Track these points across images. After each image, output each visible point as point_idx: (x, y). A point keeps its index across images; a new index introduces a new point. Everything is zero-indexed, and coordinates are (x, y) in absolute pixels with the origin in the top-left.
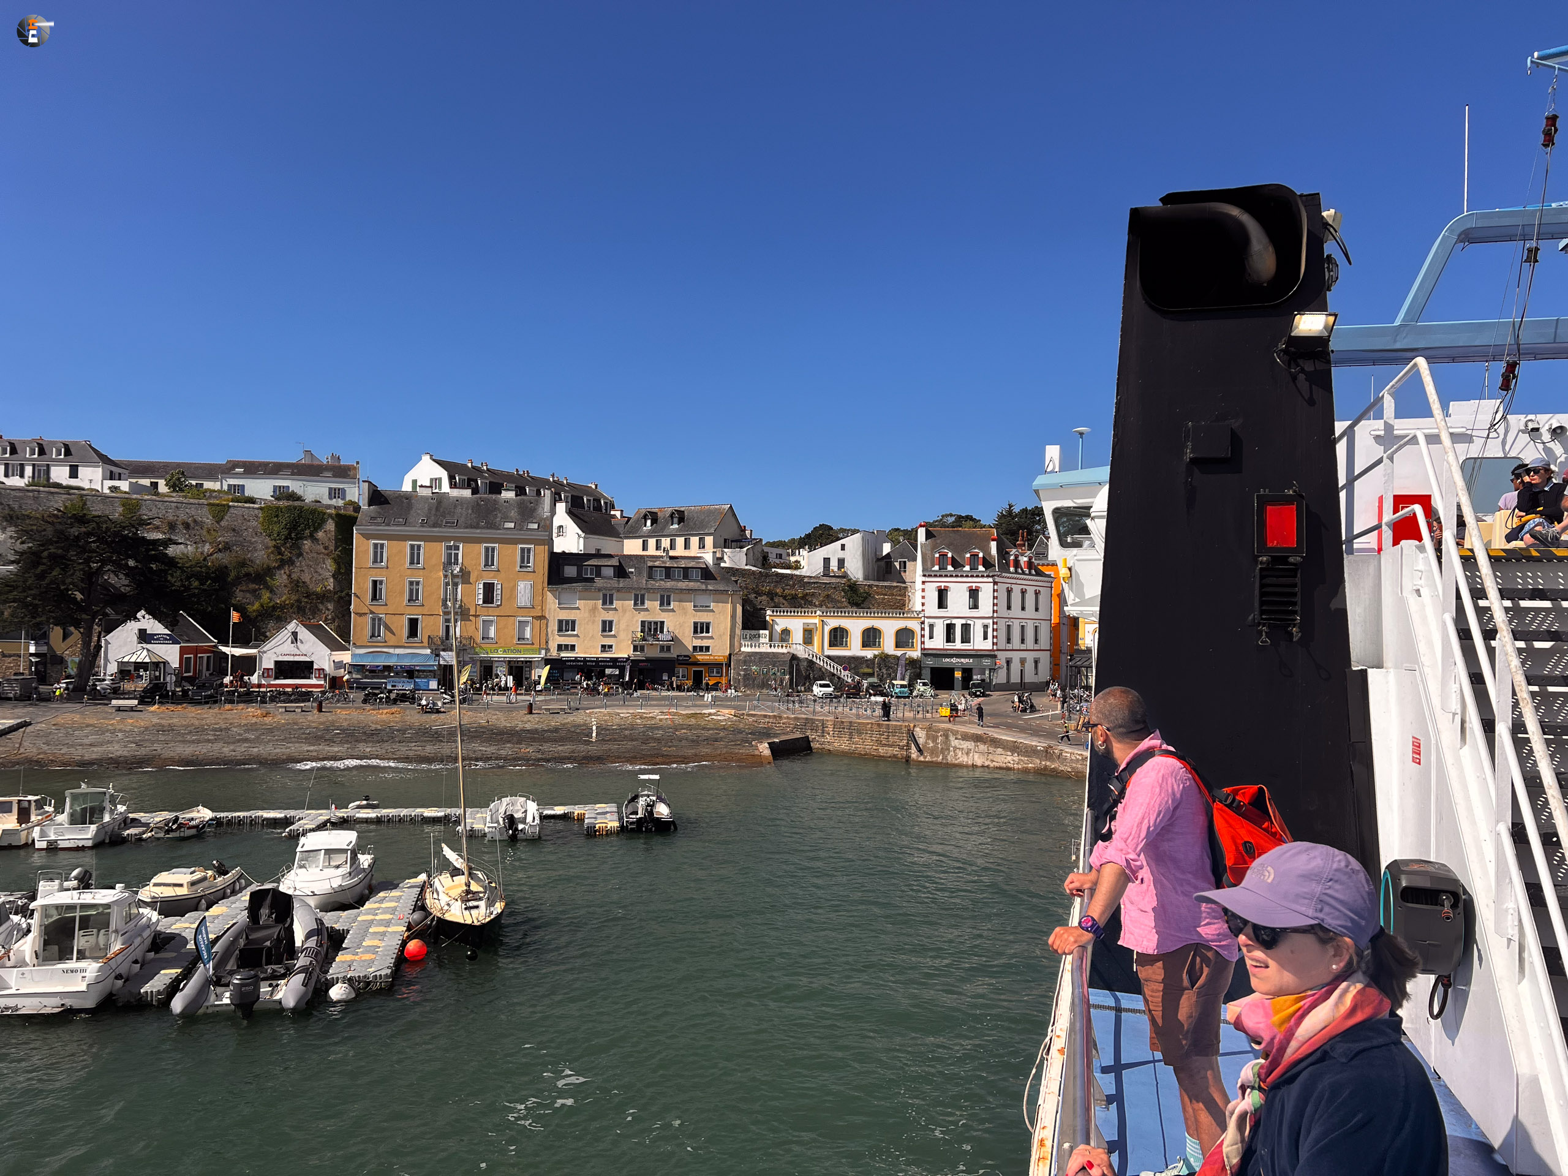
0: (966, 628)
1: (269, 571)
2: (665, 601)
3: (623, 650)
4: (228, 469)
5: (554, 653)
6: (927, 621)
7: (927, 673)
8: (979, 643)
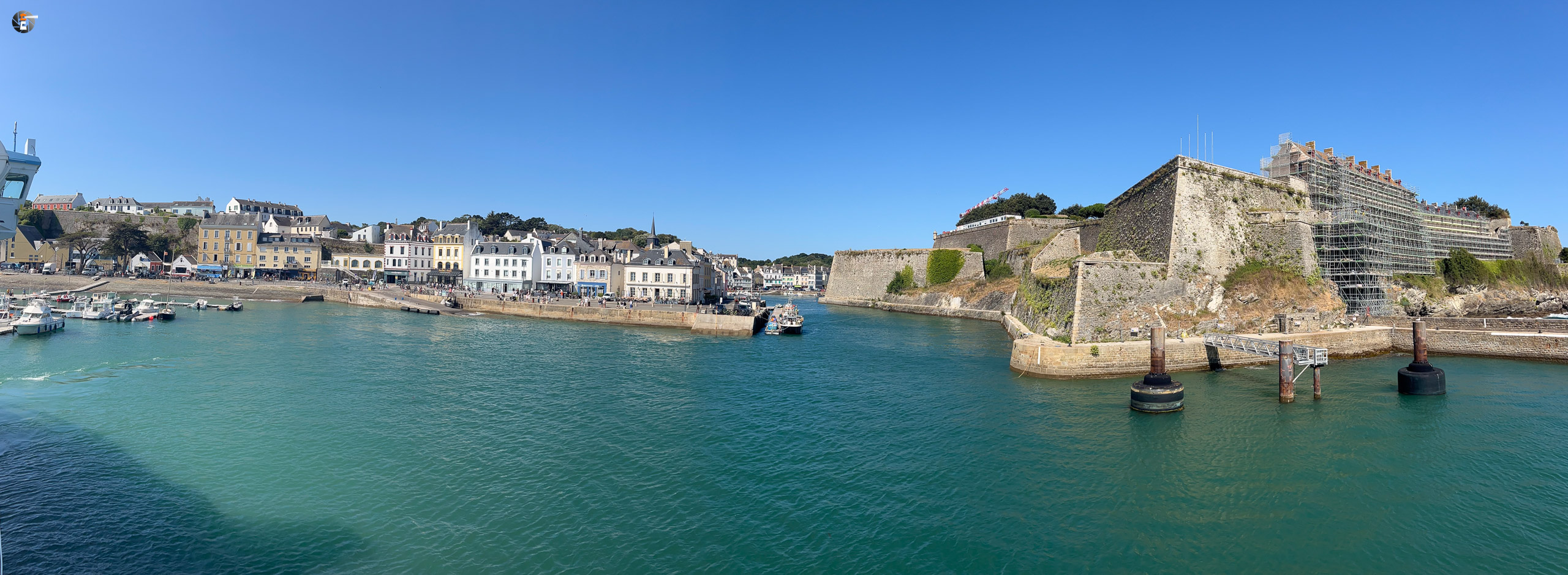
0: (399, 261)
1: (179, 239)
2: (295, 250)
3: (281, 266)
4: (173, 205)
5: (258, 267)
6: (387, 258)
7: (386, 277)
8: (404, 267)
